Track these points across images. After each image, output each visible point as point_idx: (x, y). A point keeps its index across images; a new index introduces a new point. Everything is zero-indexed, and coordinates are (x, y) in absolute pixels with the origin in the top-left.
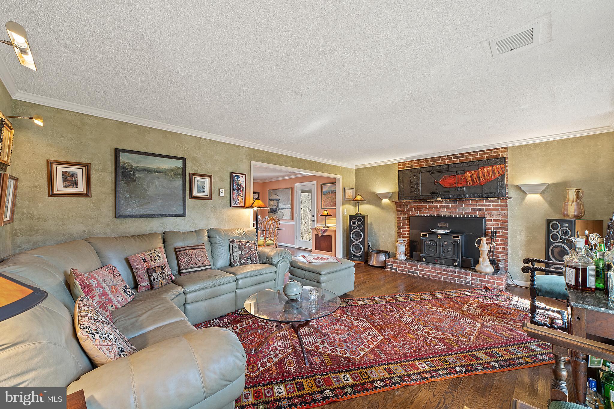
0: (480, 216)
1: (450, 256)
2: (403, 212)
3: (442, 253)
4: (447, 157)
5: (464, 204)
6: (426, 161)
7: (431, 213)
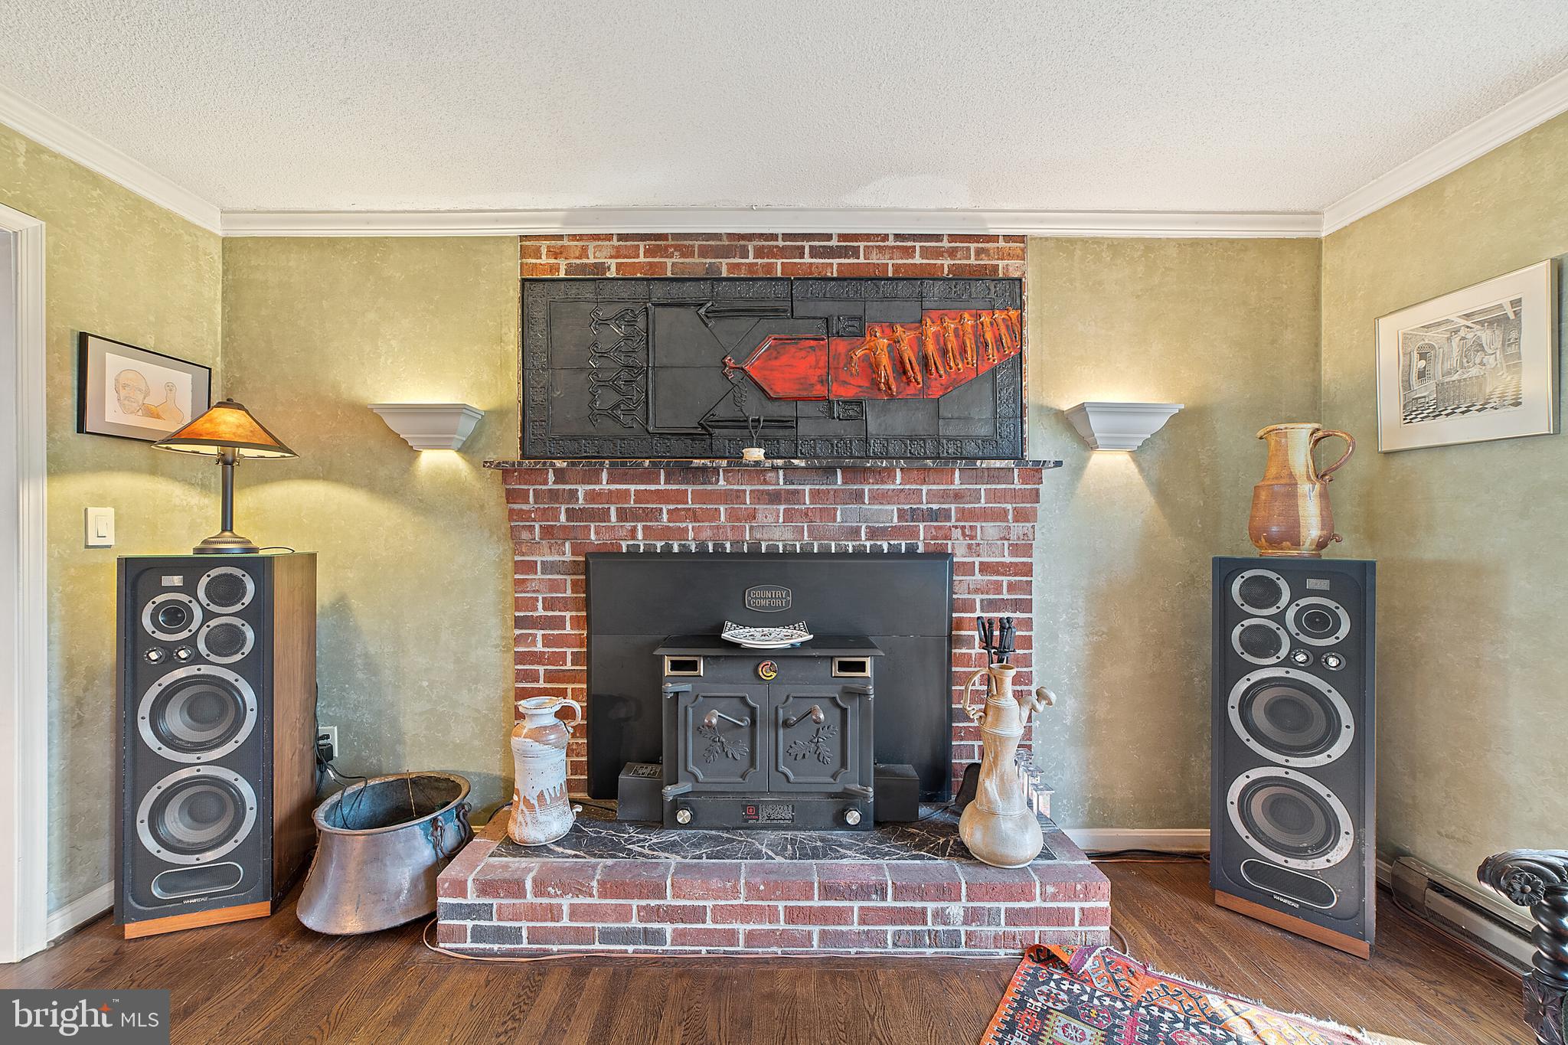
0: (931, 549)
1: (822, 779)
2: (547, 532)
3: (782, 768)
4: (781, 243)
5: (866, 488)
6: (677, 248)
7: (706, 534)
